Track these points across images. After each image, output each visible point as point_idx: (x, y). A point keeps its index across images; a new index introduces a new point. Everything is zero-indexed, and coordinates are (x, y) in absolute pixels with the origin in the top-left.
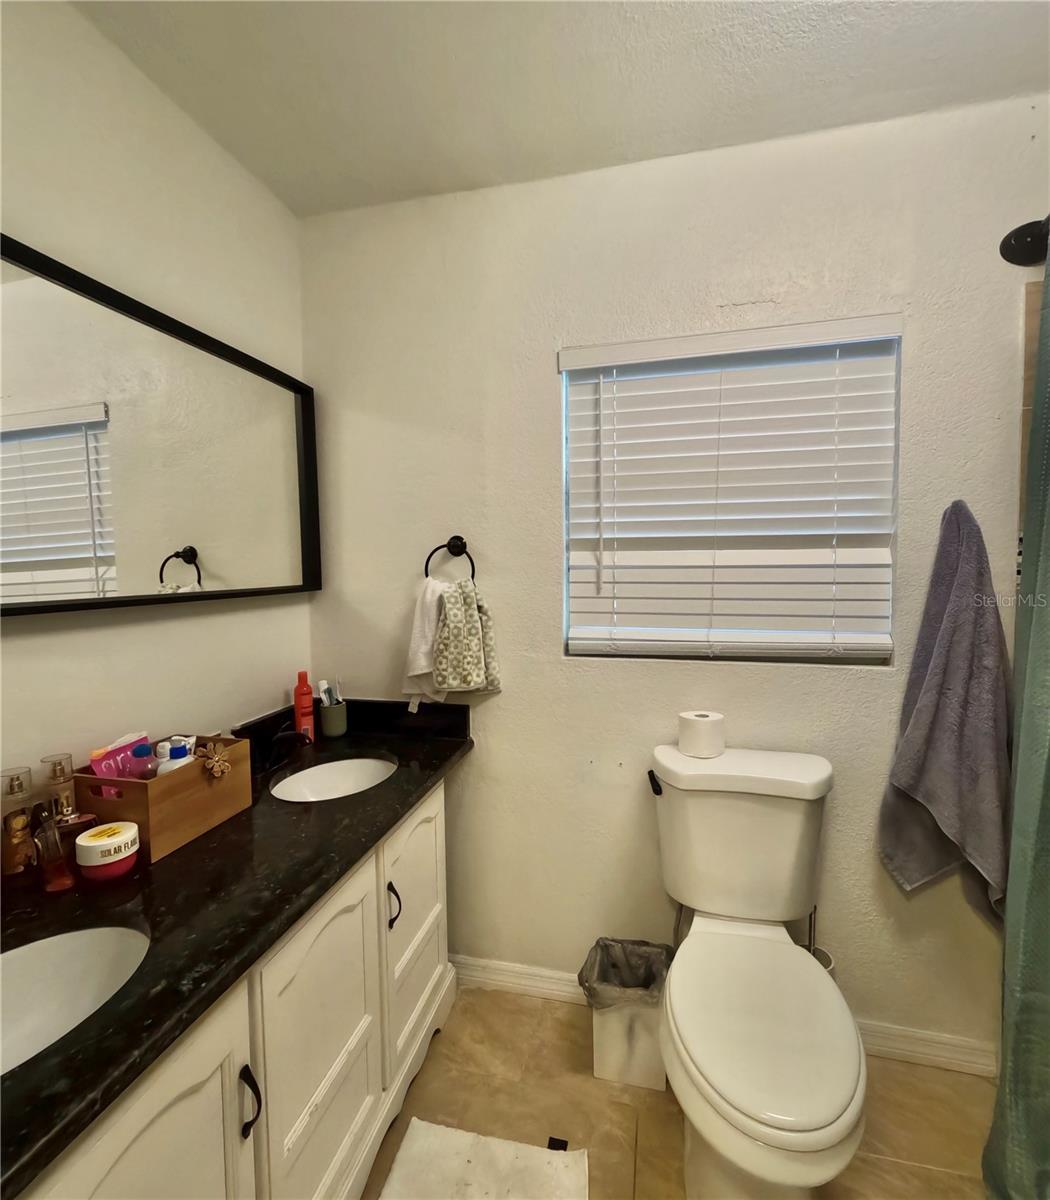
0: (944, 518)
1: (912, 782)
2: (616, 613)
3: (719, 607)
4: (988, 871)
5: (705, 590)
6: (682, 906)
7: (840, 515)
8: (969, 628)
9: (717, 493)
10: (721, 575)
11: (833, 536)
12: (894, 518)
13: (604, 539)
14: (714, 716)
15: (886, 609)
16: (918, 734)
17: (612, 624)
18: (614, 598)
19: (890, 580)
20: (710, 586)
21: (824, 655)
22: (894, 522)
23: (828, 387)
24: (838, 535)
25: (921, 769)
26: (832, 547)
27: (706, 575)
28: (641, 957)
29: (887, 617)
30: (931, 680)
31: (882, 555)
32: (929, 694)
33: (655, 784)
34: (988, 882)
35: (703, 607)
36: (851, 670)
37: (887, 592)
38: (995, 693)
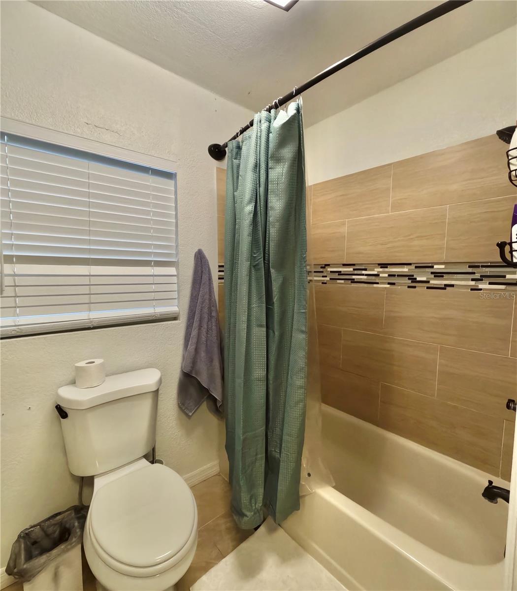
0: (195, 256)
1: (191, 369)
2: (18, 307)
3: (94, 298)
4: (217, 395)
5: (86, 290)
6: (83, 478)
7: (154, 251)
8: (207, 301)
9: (89, 233)
10: (94, 280)
11: (152, 261)
12: (177, 254)
13: (4, 255)
14: (98, 361)
15: (175, 295)
16: (191, 347)
17: (15, 315)
18: (16, 296)
19: (176, 282)
20: (88, 286)
21: (151, 319)
22: (176, 257)
23: (147, 187)
24: (154, 261)
25: (194, 362)
26: (152, 266)
27: (86, 281)
28: (55, 525)
29: (176, 299)
30: (196, 324)
31: (172, 271)
32: (196, 330)
33: (62, 413)
34: (216, 399)
35: (85, 299)
36: (163, 324)
37: (175, 287)
38: (216, 326)
